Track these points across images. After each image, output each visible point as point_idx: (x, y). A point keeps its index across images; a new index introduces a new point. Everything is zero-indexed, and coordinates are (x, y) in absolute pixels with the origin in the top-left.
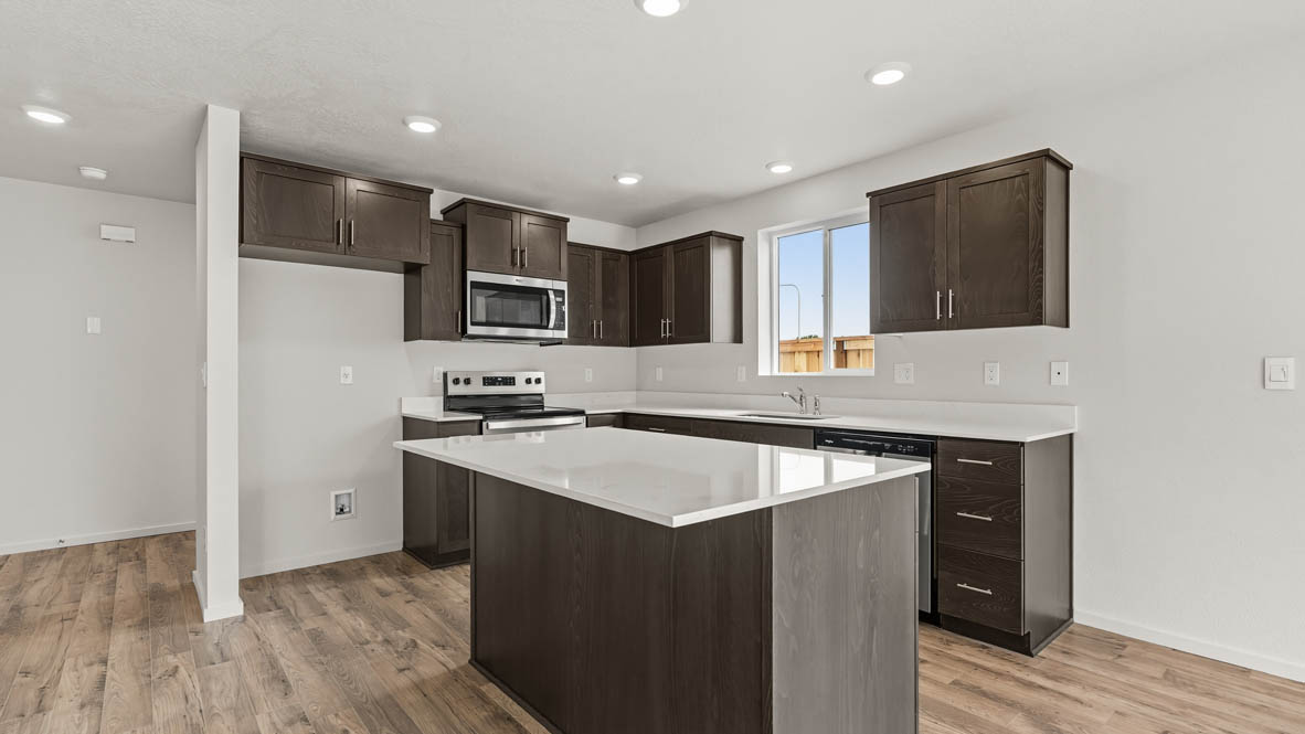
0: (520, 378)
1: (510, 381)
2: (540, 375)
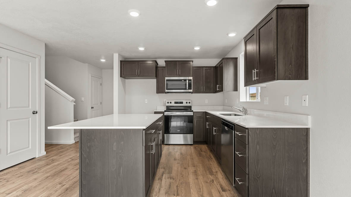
0: (184, 102)
1: (182, 103)
2: (190, 101)
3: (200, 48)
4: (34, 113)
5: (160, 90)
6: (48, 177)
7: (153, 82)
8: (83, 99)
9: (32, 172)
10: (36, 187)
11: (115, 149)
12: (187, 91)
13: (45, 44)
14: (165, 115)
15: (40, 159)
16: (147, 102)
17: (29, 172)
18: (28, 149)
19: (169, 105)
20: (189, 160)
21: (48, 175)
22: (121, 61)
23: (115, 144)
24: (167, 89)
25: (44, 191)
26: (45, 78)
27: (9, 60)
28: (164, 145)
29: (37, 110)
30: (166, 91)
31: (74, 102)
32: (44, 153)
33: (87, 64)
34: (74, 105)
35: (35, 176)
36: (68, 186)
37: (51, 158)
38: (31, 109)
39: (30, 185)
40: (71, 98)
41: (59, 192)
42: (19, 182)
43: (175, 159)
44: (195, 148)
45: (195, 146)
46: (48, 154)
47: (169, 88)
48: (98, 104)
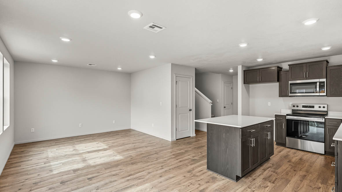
3: (331, 48)
4: (190, 111)
5: (283, 93)
6: (195, 148)
7: (275, 86)
8: (218, 100)
9: (189, 143)
10: (190, 151)
11: (224, 137)
12: (318, 94)
13: (195, 68)
14: (287, 118)
15: (193, 138)
16: (270, 105)
17: (188, 143)
18: (187, 131)
19: (296, 108)
20: (307, 166)
21: (196, 147)
22: (244, 71)
23: (224, 134)
24: (290, 93)
25: (193, 154)
26: (195, 87)
27: (180, 82)
28: (286, 148)
29: (191, 109)
30: (290, 95)
31: (212, 103)
32: (194, 135)
33: (221, 74)
34: (211, 105)
35: (190, 146)
36: (204, 155)
37: (198, 139)
38: (189, 108)
39: (188, 149)
40: (210, 101)
41: (200, 156)
42: (183, 147)
43: (289, 161)
44: (326, 158)
45: (327, 156)
46: (197, 136)
47: (293, 92)
48: (229, 104)
